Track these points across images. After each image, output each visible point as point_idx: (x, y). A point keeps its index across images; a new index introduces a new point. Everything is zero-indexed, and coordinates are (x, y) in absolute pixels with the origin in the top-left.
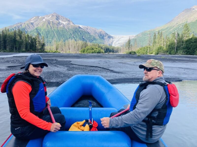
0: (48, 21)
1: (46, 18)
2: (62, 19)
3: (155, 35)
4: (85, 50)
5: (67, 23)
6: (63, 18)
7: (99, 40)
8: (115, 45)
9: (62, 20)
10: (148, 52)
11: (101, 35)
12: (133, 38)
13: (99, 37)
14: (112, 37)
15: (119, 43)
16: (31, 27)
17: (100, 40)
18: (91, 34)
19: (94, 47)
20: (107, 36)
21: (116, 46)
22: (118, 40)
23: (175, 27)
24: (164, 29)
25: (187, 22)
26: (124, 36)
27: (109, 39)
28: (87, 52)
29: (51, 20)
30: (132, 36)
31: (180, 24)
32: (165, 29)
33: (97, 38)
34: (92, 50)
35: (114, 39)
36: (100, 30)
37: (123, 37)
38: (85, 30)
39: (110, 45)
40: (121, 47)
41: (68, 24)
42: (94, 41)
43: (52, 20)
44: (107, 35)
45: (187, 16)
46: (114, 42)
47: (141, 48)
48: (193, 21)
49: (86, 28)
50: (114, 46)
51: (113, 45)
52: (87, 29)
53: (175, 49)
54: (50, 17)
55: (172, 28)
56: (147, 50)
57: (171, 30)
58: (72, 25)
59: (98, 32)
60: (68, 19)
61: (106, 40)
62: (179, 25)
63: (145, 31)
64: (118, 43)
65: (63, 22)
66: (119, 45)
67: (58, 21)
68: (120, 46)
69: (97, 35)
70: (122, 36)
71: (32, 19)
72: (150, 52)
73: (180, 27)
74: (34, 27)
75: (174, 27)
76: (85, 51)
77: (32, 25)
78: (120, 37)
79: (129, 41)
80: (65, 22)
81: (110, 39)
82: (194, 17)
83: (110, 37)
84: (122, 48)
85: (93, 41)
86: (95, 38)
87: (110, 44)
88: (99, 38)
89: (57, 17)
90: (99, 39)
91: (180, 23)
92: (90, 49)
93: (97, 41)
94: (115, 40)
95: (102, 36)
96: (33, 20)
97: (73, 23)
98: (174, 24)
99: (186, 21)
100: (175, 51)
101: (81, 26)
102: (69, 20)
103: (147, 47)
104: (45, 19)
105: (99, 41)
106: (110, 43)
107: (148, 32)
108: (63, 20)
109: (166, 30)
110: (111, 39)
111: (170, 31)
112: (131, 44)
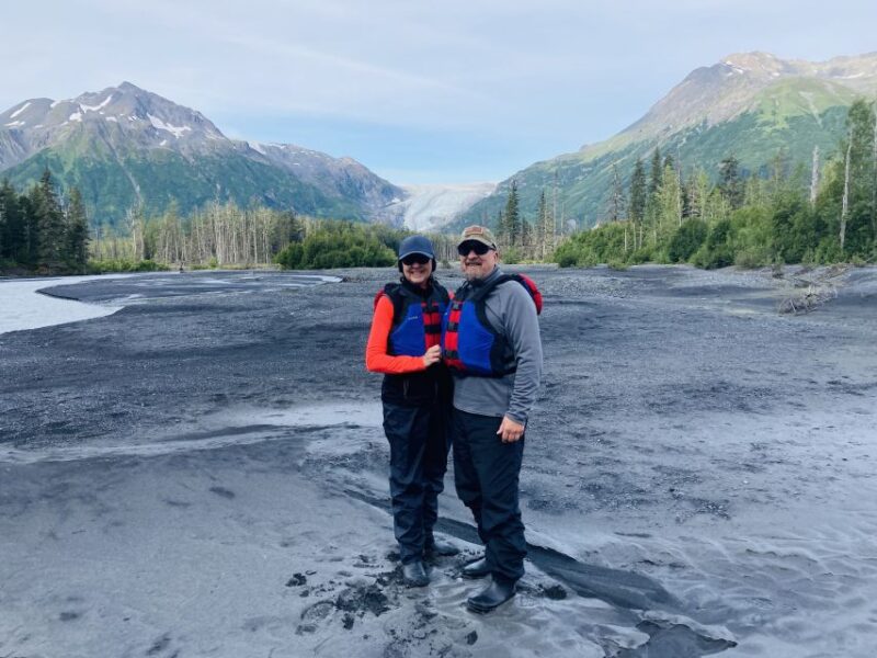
0: (96, 122)
1: (85, 108)
2: (167, 111)
5: (189, 129)
6: (171, 110)
7: (339, 205)
9: (162, 117)
11: (349, 184)
12: (489, 194)
13: (342, 192)
14: (400, 192)
15: (432, 219)
16: (9, 149)
17: (346, 204)
20: (378, 187)
22: (428, 206)
23: (659, 145)
24: (617, 151)
25: (705, 122)
27: (385, 200)
29: (114, 119)
31: (680, 133)
32: (622, 154)
33: (334, 194)
35: (407, 202)
36: (345, 163)
41: (195, 134)
43: (115, 116)
44: (379, 181)
45: (703, 97)
46: (411, 212)
48: (730, 120)
49: (279, 152)
51: (408, 225)
52: (285, 156)
54: (103, 104)
55: (648, 148)
58: (213, 142)
59: (335, 171)
60: (194, 113)
61: (373, 205)
62: (674, 135)
63: (539, 163)
64: (425, 215)
65: (170, 128)
66: (431, 226)
67: (143, 123)
68: (435, 228)
69: (332, 183)
71: (14, 115)
73: (679, 146)
74: (24, 149)
75: (654, 142)
77: (17, 140)
80: (182, 126)
81: (389, 199)
82: (734, 103)
83: (389, 191)
85: (313, 208)
86: (325, 195)
88: (340, 196)
89: (140, 103)
90: (341, 201)
91: (680, 129)
93: (331, 210)
94: (414, 205)
95: (353, 189)
96: (18, 118)
98: (656, 132)
99: (701, 118)
101: (255, 144)
102: (197, 119)
104: (81, 111)
105: (341, 208)
106: (393, 218)
107: (552, 166)
108: (171, 117)
109: (626, 157)
110: (396, 200)
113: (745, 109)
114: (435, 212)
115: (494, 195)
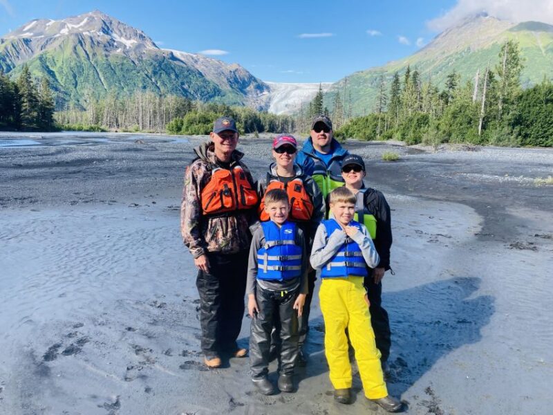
0: (77, 35)
1: (70, 26)
2: (122, 30)
3: (397, 81)
4: (182, 124)
5: (136, 42)
6: (124, 29)
7: (229, 94)
8: (277, 110)
9: (119, 34)
10: (378, 132)
11: (236, 81)
13: (231, 86)
14: (268, 88)
15: (287, 106)
16: (23, 50)
17: (234, 94)
18: (208, 78)
19: (212, 113)
20: (255, 84)
21: (279, 114)
22: (286, 97)
23: (437, 63)
24: (410, 66)
25: (469, 49)
26: (301, 85)
27: (258, 92)
28: (190, 131)
29: (87, 33)
30: (328, 86)
31: (451, 56)
33: (225, 87)
34: (204, 123)
35: (272, 94)
36: (233, 67)
37: (297, 88)
38: (189, 64)
39: (261, 109)
40: (294, 115)
41: (138, 47)
42: (217, 98)
43: (88, 31)
44: (255, 80)
45: (469, 32)
46: (275, 101)
47: (355, 120)
48: (486, 48)
49: (193, 58)
50: (274, 113)
51: (271, 110)
52: (196, 62)
54: (82, 24)
55: (430, 65)
56: (376, 125)
57: (428, 70)
58: (150, 50)
59: (227, 72)
60: (139, 32)
61: (250, 96)
62: (447, 57)
63: (359, 72)
64: (284, 103)
65: (123, 40)
66: (287, 110)
67: (107, 37)
68: (290, 112)
69: (225, 80)
70: (296, 84)
71: (25, 29)
72: (385, 133)
73: (450, 64)
74: (32, 52)
75: (434, 62)
76: (184, 127)
77: (27, 45)
78: (289, 89)
79: (319, 98)
80: (130, 38)
81: (261, 92)
82: (489, 37)
83: (260, 87)
84: (295, 119)
85: (211, 97)
86: (220, 88)
87: (261, 107)
88: (230, 88)
89: (104, 23)
90: (230, 92)
91: (451, 53)
92: (199, 122)
93: (223, 98)
94: (276, 98)
95: (241, 84)
96: (29, 31)
97: (154, 44)
98: (437, 54)
99: (466, 46)
100: (478, 130)
101: (177, 54)
102: (141, 36)
103: (376, 119)
104: (68, 27)
105: (230, 97)
106: (263, 104)
107: (367, 74)
108: (124, 34)
110: (266, 92)
111: (425, 74)
112: (324, 106)
113: (495, 41)
114: (290, 101)
115: (329, 91)
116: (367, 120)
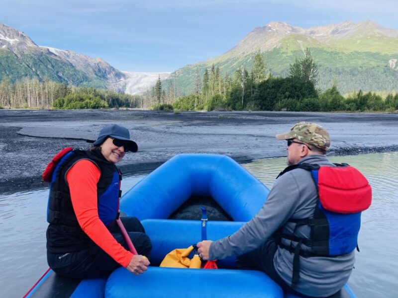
2: (6, 31)
3: (207, 74)
4: (64, 102)
5: (18, 40)
6: (8, 30)
7: (95, 80)
8: (131, 92)
9: (4, 34)
10: (195, 105)
11: (100, 71)
12: (166, 78)
13: (96, 74)
14: (124, 75)
15: (139, 89)
17: (98, 80)
18: (78, 68)
19: (84, 94)
20: (114, 73)
21: (133, 94)
22: (137, 82)
23: (240, 60)
24: (222, 61)
25: (259, 51)
26: (148, 74)
27: (117, 79)
28: (69, 107)
30: (165, 74)
31: (249, 55)
32: (224, 63)
33: (92, 75)
34: (80, 101)
35: (127, 80)
36: (98, 61)
37: (145, 76)
38: (63, 58)
39: (119, 91)
40: (144, 95)
41: (21, 43)
42: (85, 83)
44: (114, 70)
45: (259, 40)
46: (129, 85)
47: (181, 98)
48: (270, 50)
49: (65, 54)
50: (129, 94)
51: (127, 92)
52: (68, 56)
53: (241, 100)
55: (235, 61)
56: (194, 101)
57: (235, 64)
58: (30, 47)
59: (92, 64)
60: (20, 33)
61: (111, 81)
62: (246, 56)
63: (188, 65)
64: (136, 87)
65: (8, 39)
66: (139, 91)
68: (141, 93)
69: (91, 70)
70: (145, 73)
72: (199, 106)
73: (249, 60)
75: (238, 59)
76: (65, 104)
78: (139, 77)
79: (159, 85)
80: (13, 38)
81: (119, 78)
82: (271, 44)
83: (119, 75)
84: (145, 97)
85: (81, 82)
86: (87, 75)
87: (119, 89)
88: (95, 76)
90: (95, 79)
91: (249, 53)
92: (76, 100)
93: (91, 83)
94: (131, 82)
95: (102, 73)
97: (33, 42)
98: (239, 54)
99: (258, 49)
100: (241, 103)
101: (52, 50)
102: (22, 36)
103: (194, 97)
105: (95, 82)
106: (121, 87)
107: (194, 67)
108: (8, 34)
109: (226, 65)
110: (122, 79)
111: (233, 67)
112: (163, 89)
113: (275, 46)
114: (141, 85)
115: (168, 79)
116: (189, 98)
